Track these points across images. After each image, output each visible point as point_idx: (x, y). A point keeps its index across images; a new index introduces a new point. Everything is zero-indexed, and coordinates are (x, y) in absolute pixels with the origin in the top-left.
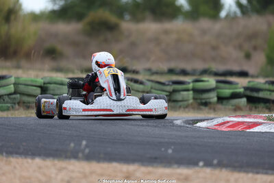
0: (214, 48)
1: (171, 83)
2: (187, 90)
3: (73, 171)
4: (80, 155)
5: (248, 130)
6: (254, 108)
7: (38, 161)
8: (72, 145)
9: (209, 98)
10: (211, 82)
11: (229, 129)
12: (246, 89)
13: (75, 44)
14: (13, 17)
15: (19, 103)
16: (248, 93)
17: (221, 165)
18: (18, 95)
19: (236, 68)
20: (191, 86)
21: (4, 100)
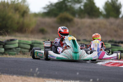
0: (116, 31)
11: (112, 66)
15: (20, 52)
18: (20, 48)
21: (13, 50)
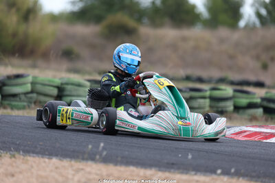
0: (232, 57)
1: (188, 90)
2: (204, 98)
3: (90, 173)
4: (98, 157)
5: (265, 141)
6: (270, 119)
7: (55, 160)
8: (90, 146)
9: (226, 107)
10: (228, 91)
11: (246, 139)
12: (263, 99)
13: (92, 46)
14: (31, 17)
15: (35, 103)
16: (265, 104)
17: (238, 174)
18: (35, 95)
19: (252, 78)
20: (208, 94)
21: (20, 99)
